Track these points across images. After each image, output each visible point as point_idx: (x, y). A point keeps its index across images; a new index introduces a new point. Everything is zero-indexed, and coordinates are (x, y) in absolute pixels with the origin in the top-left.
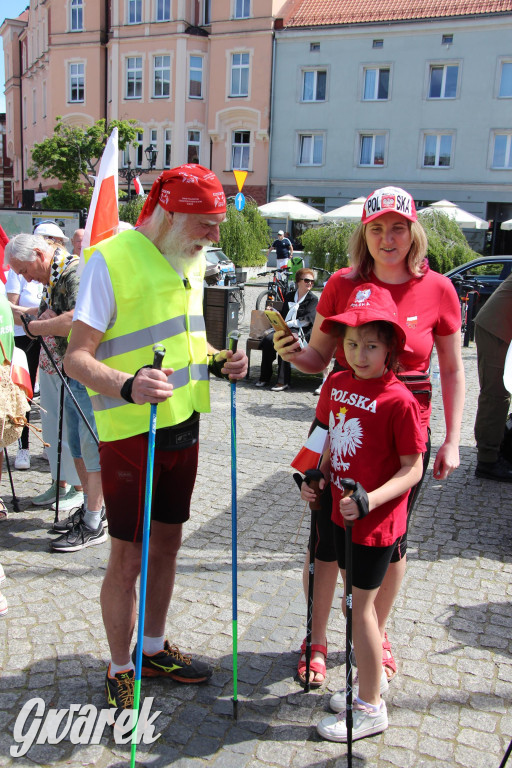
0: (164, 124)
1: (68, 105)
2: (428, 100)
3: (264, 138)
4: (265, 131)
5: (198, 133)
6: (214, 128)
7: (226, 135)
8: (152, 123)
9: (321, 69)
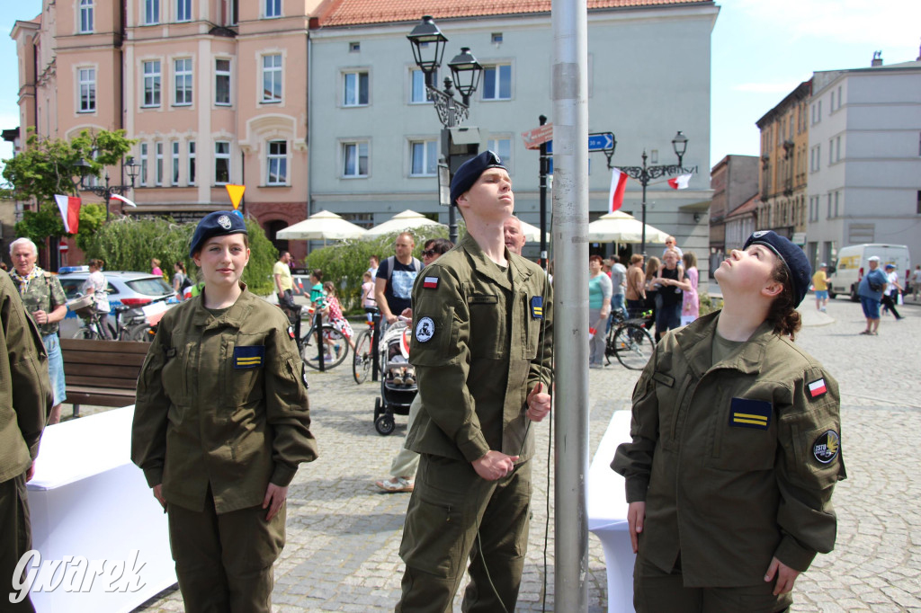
0: (186, 134)
1: (77, 116)
2: (481, 102)
3: (302, 148)
4: (302, 140)
5: (227, 144)
6: (244, 137)
7: (259, 145)
8: (173, 134)
9: (362, 70)
